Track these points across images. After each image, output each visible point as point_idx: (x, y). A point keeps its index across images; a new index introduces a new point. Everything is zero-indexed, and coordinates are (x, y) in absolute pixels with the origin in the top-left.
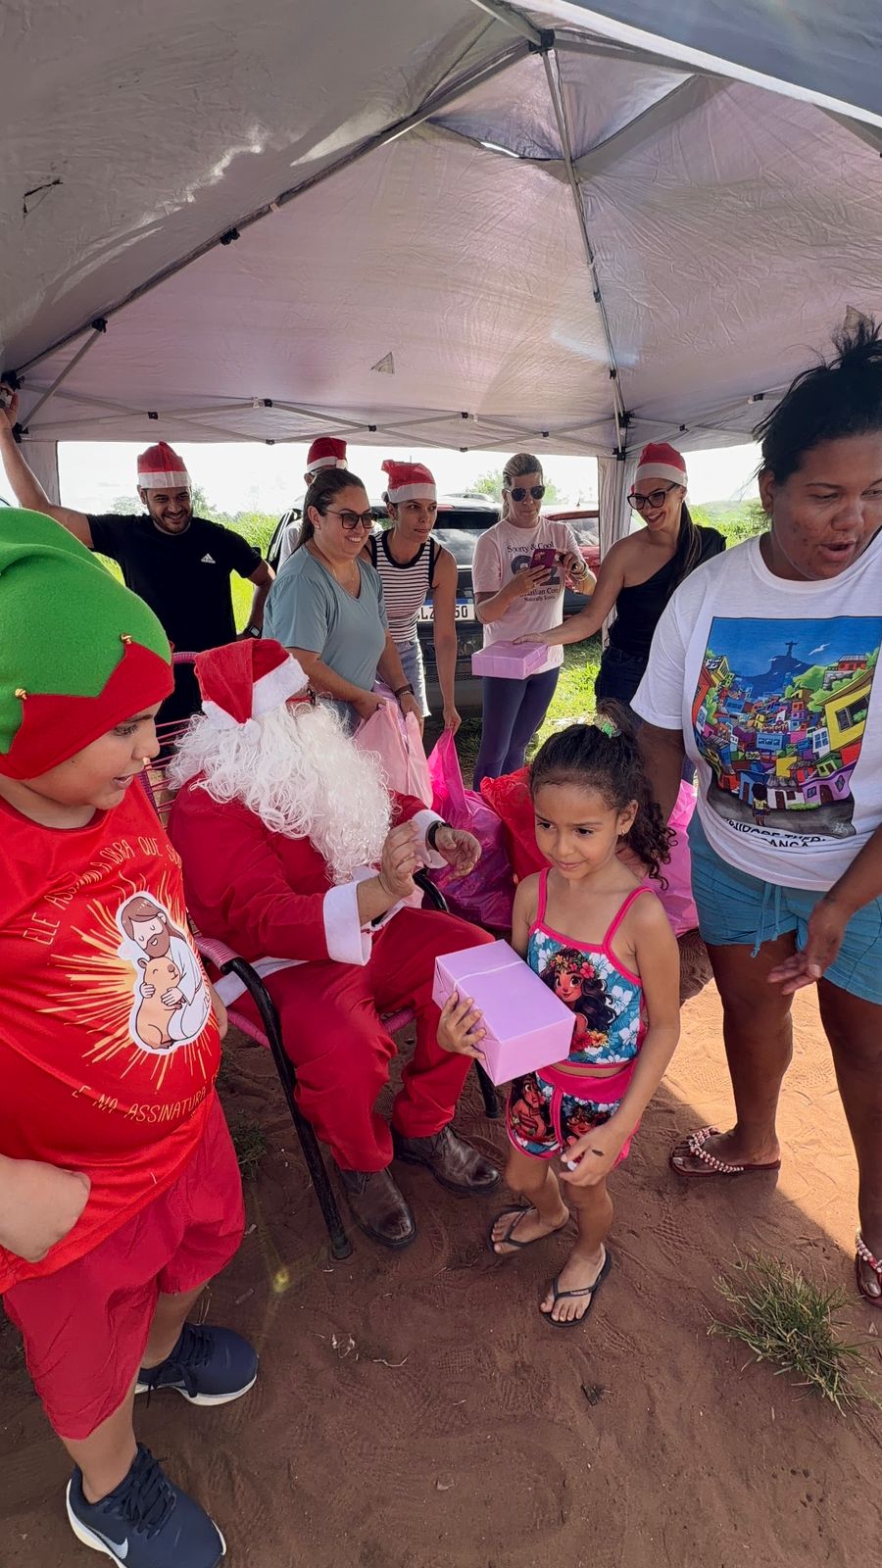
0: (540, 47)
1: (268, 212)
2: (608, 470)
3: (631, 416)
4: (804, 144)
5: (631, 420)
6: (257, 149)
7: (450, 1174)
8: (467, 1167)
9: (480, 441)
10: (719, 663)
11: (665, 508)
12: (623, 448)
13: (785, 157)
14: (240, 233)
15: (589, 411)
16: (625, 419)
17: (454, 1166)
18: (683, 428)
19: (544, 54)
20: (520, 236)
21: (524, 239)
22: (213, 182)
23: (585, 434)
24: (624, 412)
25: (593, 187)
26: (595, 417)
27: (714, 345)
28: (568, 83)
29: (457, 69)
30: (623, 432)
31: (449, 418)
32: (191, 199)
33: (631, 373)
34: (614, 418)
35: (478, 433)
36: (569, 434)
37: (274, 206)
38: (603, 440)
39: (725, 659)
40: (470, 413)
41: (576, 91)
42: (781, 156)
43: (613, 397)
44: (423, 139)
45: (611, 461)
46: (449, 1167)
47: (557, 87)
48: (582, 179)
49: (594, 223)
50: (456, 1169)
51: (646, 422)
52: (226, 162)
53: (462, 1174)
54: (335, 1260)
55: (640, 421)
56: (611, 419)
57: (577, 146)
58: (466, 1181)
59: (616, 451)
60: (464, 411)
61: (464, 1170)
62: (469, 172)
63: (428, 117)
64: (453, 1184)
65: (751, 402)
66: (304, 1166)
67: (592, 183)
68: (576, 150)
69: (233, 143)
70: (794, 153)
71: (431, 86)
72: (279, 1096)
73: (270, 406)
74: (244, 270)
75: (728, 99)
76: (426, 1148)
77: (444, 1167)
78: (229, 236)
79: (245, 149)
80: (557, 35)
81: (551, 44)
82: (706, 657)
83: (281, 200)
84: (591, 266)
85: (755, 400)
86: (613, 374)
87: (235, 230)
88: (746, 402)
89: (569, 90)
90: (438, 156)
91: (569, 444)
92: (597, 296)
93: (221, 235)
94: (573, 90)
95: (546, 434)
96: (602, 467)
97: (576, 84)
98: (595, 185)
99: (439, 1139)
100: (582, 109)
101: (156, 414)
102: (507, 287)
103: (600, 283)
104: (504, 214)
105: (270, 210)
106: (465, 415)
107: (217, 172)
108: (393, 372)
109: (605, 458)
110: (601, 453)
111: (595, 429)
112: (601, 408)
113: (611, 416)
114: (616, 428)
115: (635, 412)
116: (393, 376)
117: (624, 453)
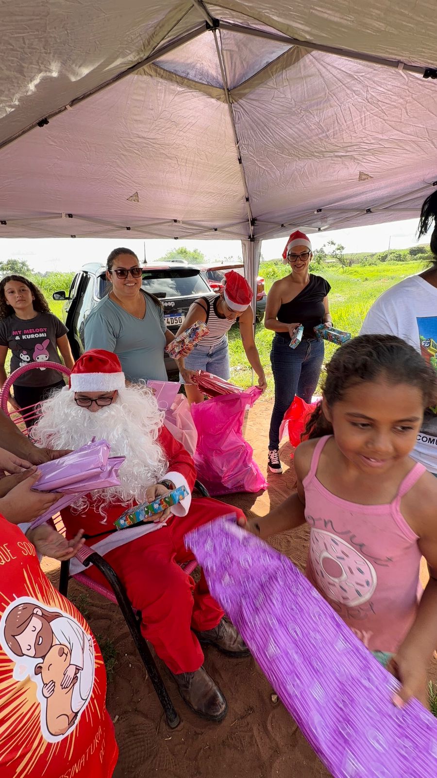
0: (213, 27)
1: (64, 110)
2: (247, 246)
3: (256, 220)
4: (349, 81)
5: (256, 222)
6: (55, 74)
7: (229, 647)
8: (238, 639)
9: (184, 234)
10: (430, 343)
12: (253, 236)
13: (339, 86)
14: (50, 120)
15: (236, 218)
16: (253, 221)
17: (230, 642)
18: (282, 225)
19: (214, 31)
20: (202, 133)
21: (205, 134)
22: (29, 93)
23: (234, 229)
24: (252, 218)
25: (239, 106)
26: (238, 221)
27: (296, 189)
28: (226, 50)
29: (169, 37)
30: (252, 228)
31: (168, 222)
32: (17, 103)
33: (256, 200)
34: (249, 221)
35: (182, 230)
36: (226, 229)
37: (68, 107)
38: (243, 232)
39: (432, 340)
40: (178, 219)
41: (230, 54)
42: (338, 86)
43: (248, 211)
44: (151, 76)
45: (247, 243)
46: (228, 643)
47: (220, 52)
48: (234, 101)
49: (239, 125)
50: (232, 643)
51: (263, 223)
52: (37, 81)
53: (236, 644)
54: (171, 730)
55: (260, 222)
57: (231, 83)
58: (239, 648)
59: (250, 237)
60: (175, 219)
61: (236, 643)
62: (176, 98)
63: (152, 62)
64: (231, 652)
65: (316, 213)
66: (141, 664)
67: (238, 103)
68: (230, 85)
69: (40, 71)
70: (344, 84)
71: (156, 44)
72: (119, 616)
73: (72, 217)
74: (52, 143)
75: (311, 57)
76: (213, 635)
77: (225, 644)
78: (43, 122)
79: (48, 74)
80: (221, 22)
81: (218, 26)
82: (421, 340)
83: (73, 103)
84: (237, 146)
85: (318, 212)
86: (247, 200)
87: (46, 119)
88: (313, 213)
89: (227, 54)
90: (159, 88)
91: (228, 234)
92: (240, 160)
93: (37, 121)
94: (229, 53)
95: (216, 230)
96: (244, 244)
97: (230, 51)
98: (240, 105)
99: (219, 627)
100: (233, 64)
101: (5, 222)
102: (196, 159)
103: (242, 155)
104: (194, 122)
105: (66, 108)
106: (175, 221)
107: (32, 87)
108: (138, 201)
109: (245, 240)
110: (242, 238)
111: (239, 226)
112: (242, 216)
113: (246, 220)
114: (249, 226)
115: (258, 218)
116: (138, 203)
117: (253, 238)
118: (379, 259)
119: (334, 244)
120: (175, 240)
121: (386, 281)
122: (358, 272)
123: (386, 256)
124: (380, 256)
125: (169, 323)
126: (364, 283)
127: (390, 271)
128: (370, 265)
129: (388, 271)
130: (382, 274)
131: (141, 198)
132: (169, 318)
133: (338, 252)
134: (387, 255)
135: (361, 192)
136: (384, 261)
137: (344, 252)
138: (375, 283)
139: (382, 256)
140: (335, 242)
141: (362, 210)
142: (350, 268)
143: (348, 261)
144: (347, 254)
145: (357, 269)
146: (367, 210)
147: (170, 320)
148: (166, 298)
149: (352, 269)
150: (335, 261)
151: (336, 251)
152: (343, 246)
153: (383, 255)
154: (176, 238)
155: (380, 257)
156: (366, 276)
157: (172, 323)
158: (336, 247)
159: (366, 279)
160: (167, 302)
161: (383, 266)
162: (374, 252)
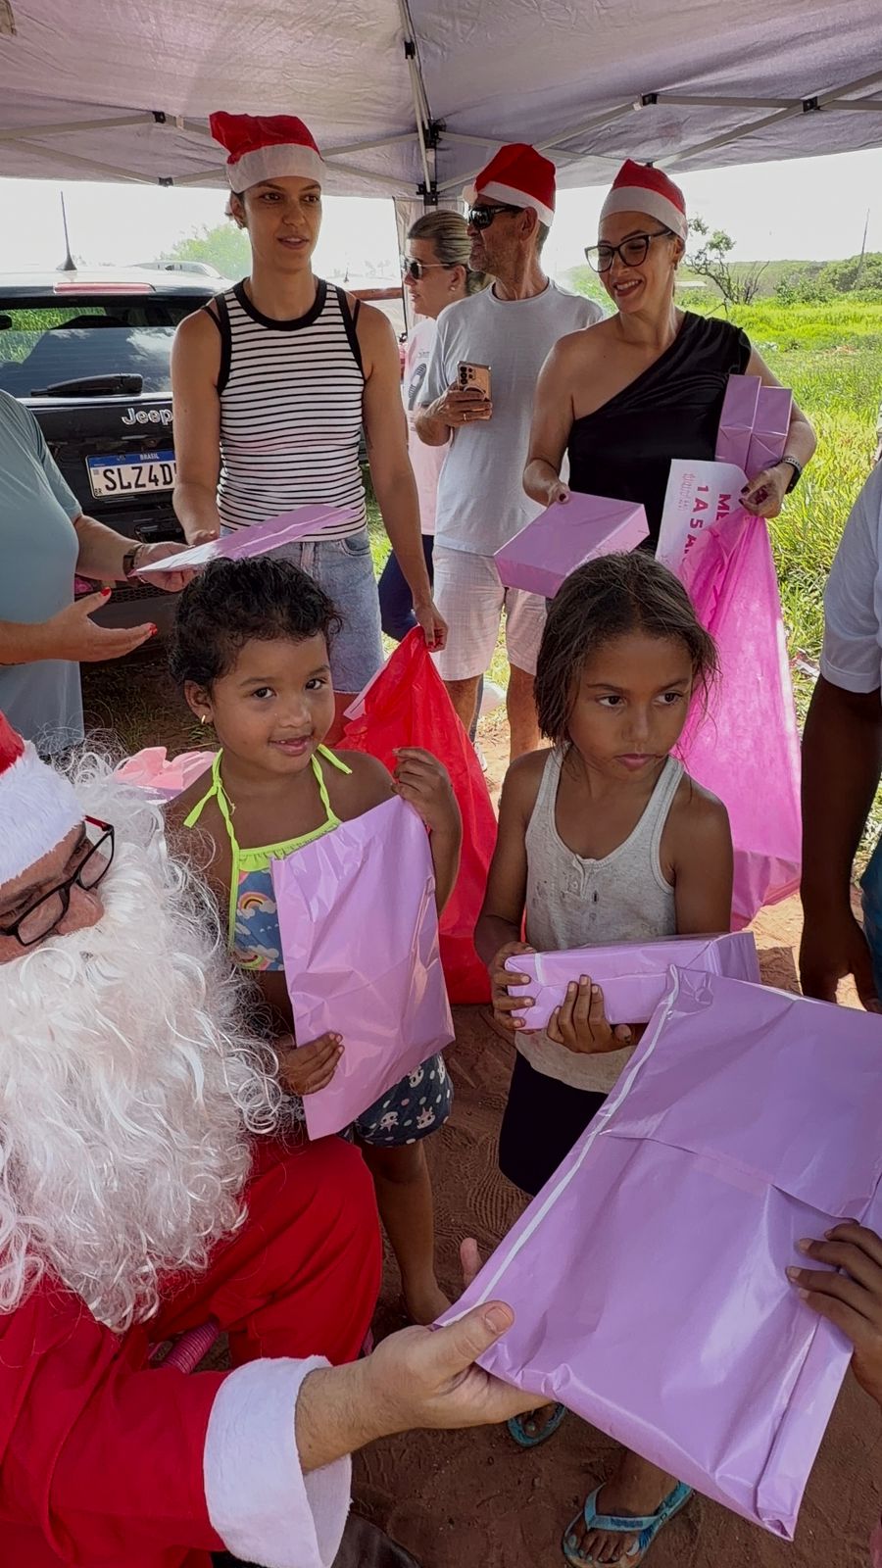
3: (442, 128)
5: (441, 134)
9: (196, 168)
11: (646, 268)
12: (433, 184)
15: (375, 118)
16: (433, 134)
23: (369, 158)
24: (429, 121)
26: (380, 128)
27: (574, 13)
30: (431, 156)
31: (133, 120)
33: (439, 51)
34: (417, 131)
35: (190, 154)
36: (342, 157)
38: (398, 170)
40: (168, 112)
43: (410, 92)
45: (415, 206)
51: (467, 140)
55: (455, 137)
56: (411, 132)
59: (422, 189)
60: (158, 109)
65: (637, 107)
85: (644, 103)
86: (410, 49)
88: (630, 107)
91: (346, 176)
96: (402, 214)
106: (160, 117)
108: (13, 31)
109: (405, 200)
110: (399, 191)
111: (386, 149)
112: (393, 111)
113: (409, 128)
114: (419, 150)
115: (448, 122)
116: (14, 39)
117: (435, 193)
118: (833, 281)
119: (704, 231)
120: (161, 188)
121: (850, 353)
122: (768, 323)
123: (855, 273)
124: (835, 272)
125: (156, 481)
126: (786, 356)
127: (863, 322)
128: (807, 299)
129: (857, 319)
130: (842, 329)
131: (22, 18)
132: (156, 465)
133: (712, 255)
134: (856, 270)
135: (788, 33)
136: (849, 289)
137: (730, 257)
138: (817, 357)
139: (844, 274)
140: (705, 223)
141: (790, 104)
142: (747, 309)
143: (742, 286)
144: (739, 265)
145: (767, 311)
146: (805, 102)
147: (157, 472)
148: (144, 396)
149: (754, 310)
150: (701, 284)
151: (707, 251)
152: (729, 234)
153: (846, 271)
154: (166, 182)
155: (837, 277)
156: (792, 334)
157: (165, 483)
158: (709, 237)
159: (794, 345)
160: (147, 409)
161: (843, 305)
162: (820, 259)
